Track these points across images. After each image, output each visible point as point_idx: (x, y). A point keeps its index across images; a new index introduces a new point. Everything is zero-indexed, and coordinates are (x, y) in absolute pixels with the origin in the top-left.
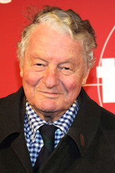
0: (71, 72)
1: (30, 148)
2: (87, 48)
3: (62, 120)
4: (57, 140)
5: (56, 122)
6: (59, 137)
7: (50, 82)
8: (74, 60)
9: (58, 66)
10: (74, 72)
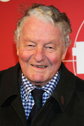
0: (54, 50)
1: (25, 106)
2: (65, 33)
3: (48, 86)
4: (44, 100)
5: (43, 87)
6: (45, 98)
7: (39, 57)
8: (56, 41)
9: (44, 46)
10: (56, 50)
